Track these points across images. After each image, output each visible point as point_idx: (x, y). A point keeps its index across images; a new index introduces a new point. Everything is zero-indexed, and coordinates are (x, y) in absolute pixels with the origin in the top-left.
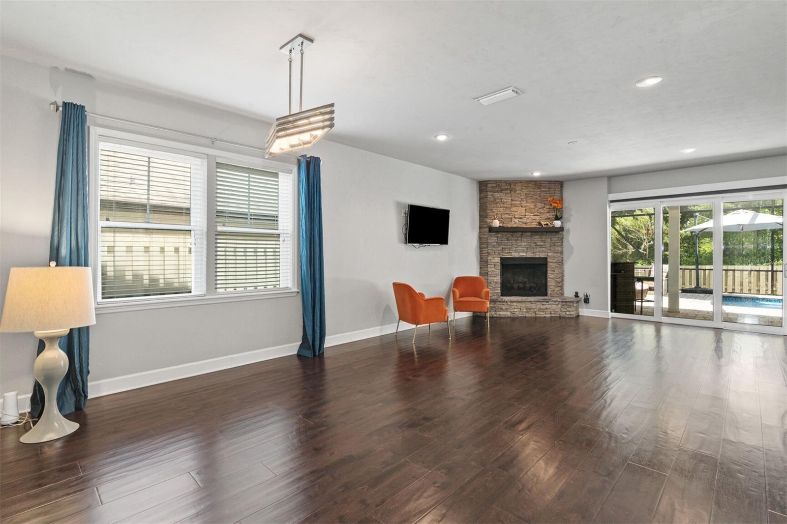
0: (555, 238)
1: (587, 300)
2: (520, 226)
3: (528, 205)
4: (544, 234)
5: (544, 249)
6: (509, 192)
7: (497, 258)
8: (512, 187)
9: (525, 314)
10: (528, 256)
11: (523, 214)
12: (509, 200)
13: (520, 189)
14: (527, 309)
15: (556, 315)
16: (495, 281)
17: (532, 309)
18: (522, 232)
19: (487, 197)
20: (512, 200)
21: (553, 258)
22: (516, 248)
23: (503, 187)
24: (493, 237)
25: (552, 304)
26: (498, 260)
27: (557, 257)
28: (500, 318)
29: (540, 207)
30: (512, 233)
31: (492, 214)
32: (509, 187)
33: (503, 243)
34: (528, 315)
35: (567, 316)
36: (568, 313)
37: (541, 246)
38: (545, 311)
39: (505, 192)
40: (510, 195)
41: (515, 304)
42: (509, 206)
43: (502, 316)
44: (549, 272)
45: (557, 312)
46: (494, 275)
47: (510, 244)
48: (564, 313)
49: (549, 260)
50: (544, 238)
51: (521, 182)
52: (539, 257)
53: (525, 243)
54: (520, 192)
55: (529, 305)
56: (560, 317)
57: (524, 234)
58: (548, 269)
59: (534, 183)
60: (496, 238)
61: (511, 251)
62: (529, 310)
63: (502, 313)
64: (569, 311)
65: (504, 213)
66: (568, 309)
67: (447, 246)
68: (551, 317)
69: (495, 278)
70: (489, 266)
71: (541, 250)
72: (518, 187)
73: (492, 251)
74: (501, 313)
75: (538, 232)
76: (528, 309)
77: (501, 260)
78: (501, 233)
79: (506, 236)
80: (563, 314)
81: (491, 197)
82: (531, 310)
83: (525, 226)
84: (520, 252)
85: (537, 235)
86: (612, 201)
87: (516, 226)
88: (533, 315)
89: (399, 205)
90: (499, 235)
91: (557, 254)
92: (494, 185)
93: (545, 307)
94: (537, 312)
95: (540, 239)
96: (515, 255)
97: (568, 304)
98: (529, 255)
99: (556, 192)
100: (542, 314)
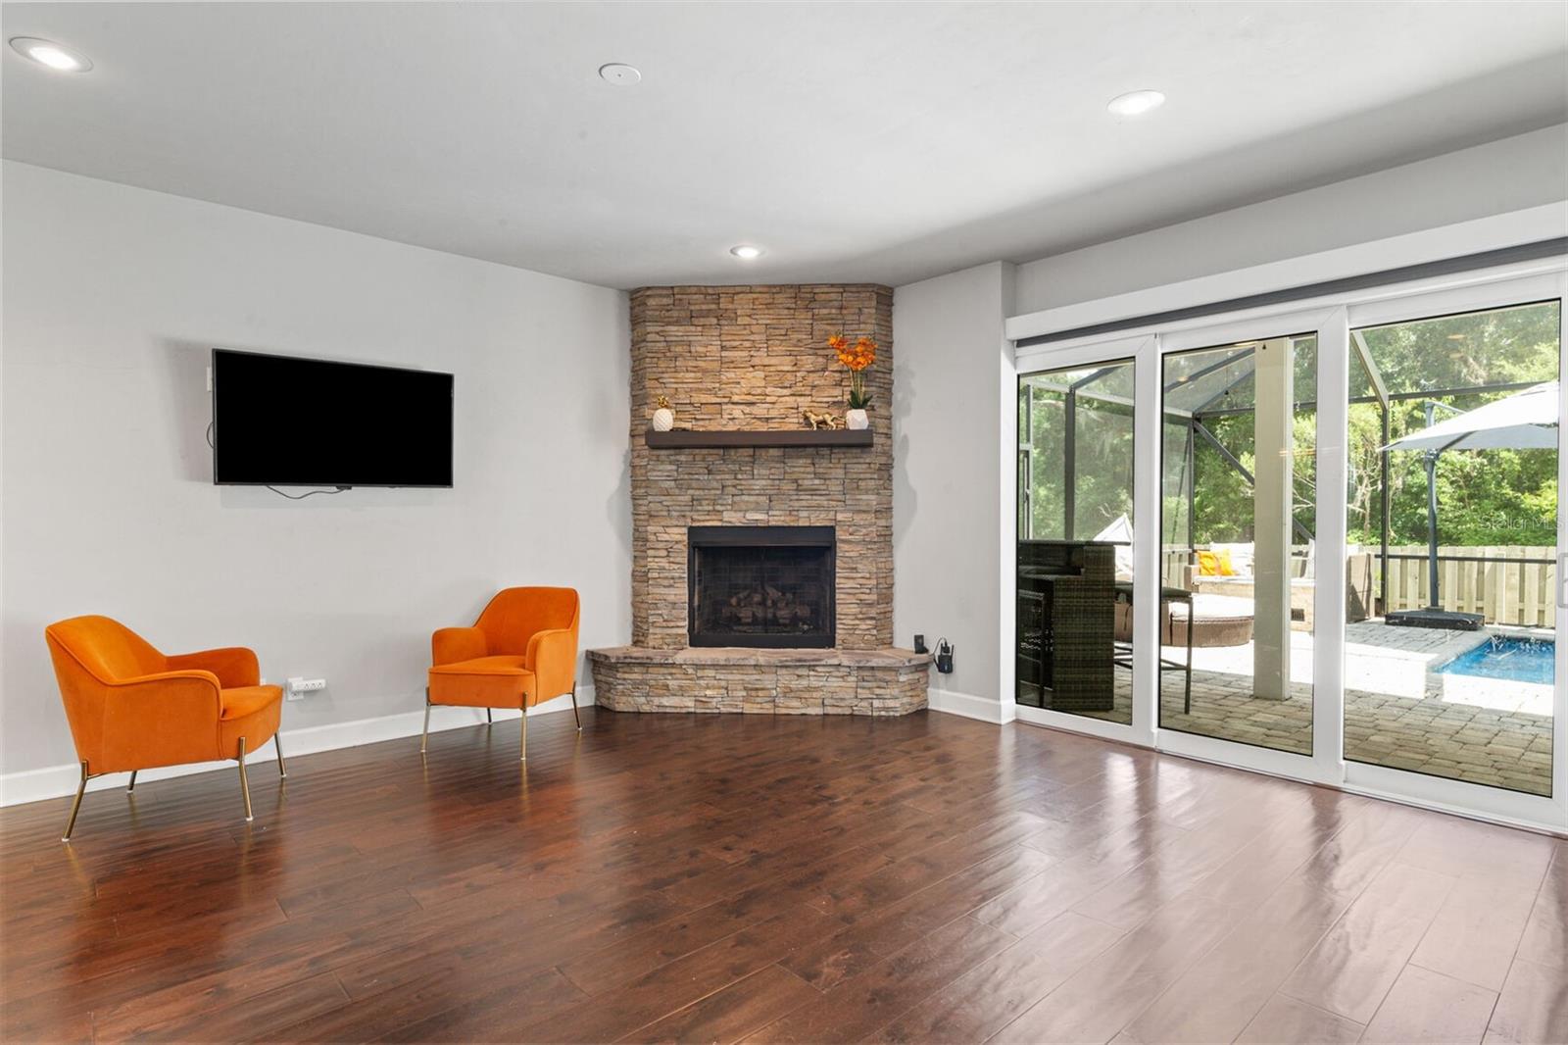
0: (860, 466)
1: (945, 664)
2: (747, 428)
3: (773, 361)
4: (826, 451)
5: (822, 501)
6: (714, 321)
7: (676, 530)
8: (721, 306)
9: (740, 704)
10: (772, 523)
11: (759, 391)
12: (714, 348)
13: (749, 312)
14: (745, 689)
15: (839, 711)
16: (671, 598)
17: (762, 689)
18: (755, 447)
19: (644, 341)
20: (723, 348)
21: (851, 530)
22: (736, 499)
23: (692, 308)
24: (663, 462)
25: (829, 675)
26: (679, 535)
27: (864, 526)
28: (663, 716)
29: (810, 367)
30: (721, 451)
31: (659, 392)
32: (713, 306)
33: (694, 484)
34: (750, 708)
35: (875, 714)
36: (876, 703)
37: (813, 492)
38: (807, 695)
39: (702, 321)
40: (716, 333)
41: (711, 673)
42: (716, 365)
43: (668, 710)
44: (840, 573)
45: (842, 699)
46: (666, 582)
47: (715, 484)
48: (864, 704)
49: (840, 534)
50: (823, 465)
51: (750, 289)
52: (807, 524)
53: (764, 482)
54: (747, 320)
55: (753, 677)
56: (851, 715)
57: (758, 452)
58: (838, 562)
59: (791, 292)
60: (674, 467)
61: (719, 508)
62: (753, 693)
63: (670, 703)
64: (879, 697)
65: (700, 390)
66: (878, 691)
67: (451, 489)
68: (826, 715)
69: (672, 591)
70: (651, 553)
71: (814, 503)
72: (742, 304)
73: (659, 507)
74: (665, 701)
75: (805, 446)
76: (752, 691)
77: (689, 533)
78: (687, 451)
79: (703, 460)
80: (863, 708)
81: (658, 338)
82: (760, 693)
83: (763, 427)
84: (746, 511)
85: (799, 457)
86: (1022, 343)
87: (735, 428)
88: (768, 709)
89: (179, 351)
90: (683, 458)
91: (864, 516)
92: (665, 301)
93: (804, 683)
94: (780, 701)
95: (811, 469)
96: (733, 518)
97: (879, 674)
98: (778, 518)
99: (862, 318)
100: (794, 707)
